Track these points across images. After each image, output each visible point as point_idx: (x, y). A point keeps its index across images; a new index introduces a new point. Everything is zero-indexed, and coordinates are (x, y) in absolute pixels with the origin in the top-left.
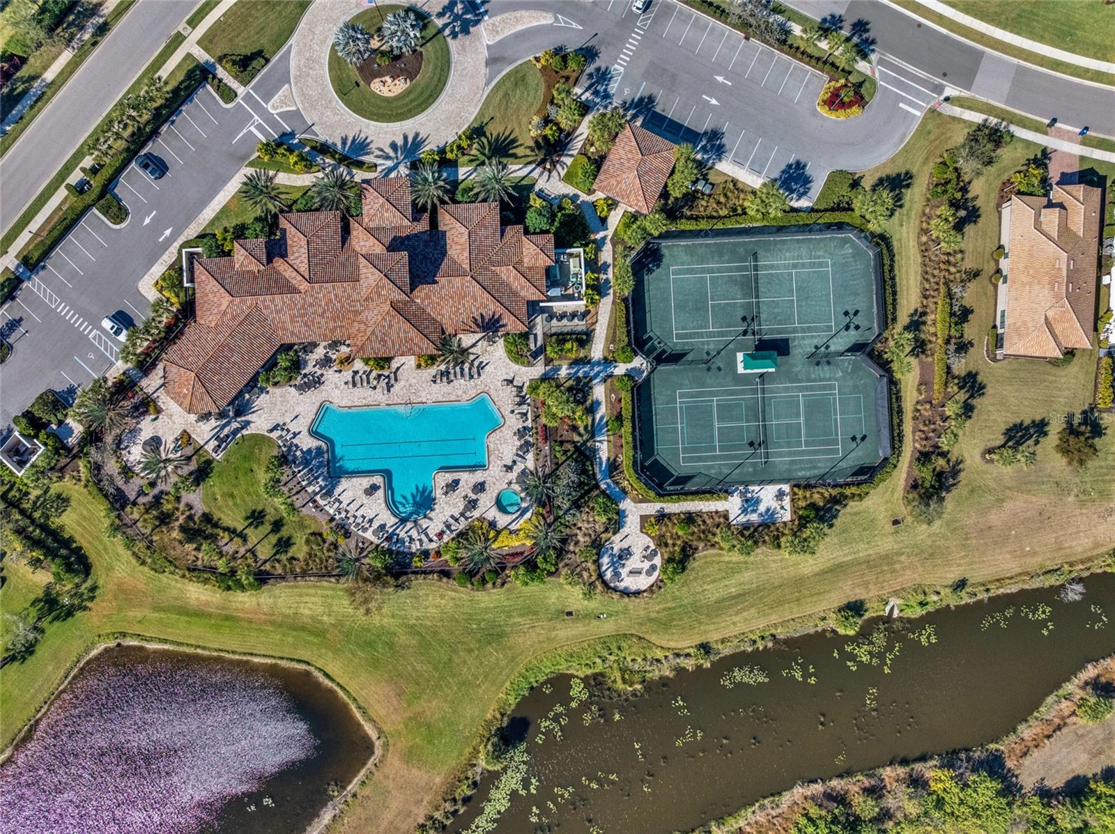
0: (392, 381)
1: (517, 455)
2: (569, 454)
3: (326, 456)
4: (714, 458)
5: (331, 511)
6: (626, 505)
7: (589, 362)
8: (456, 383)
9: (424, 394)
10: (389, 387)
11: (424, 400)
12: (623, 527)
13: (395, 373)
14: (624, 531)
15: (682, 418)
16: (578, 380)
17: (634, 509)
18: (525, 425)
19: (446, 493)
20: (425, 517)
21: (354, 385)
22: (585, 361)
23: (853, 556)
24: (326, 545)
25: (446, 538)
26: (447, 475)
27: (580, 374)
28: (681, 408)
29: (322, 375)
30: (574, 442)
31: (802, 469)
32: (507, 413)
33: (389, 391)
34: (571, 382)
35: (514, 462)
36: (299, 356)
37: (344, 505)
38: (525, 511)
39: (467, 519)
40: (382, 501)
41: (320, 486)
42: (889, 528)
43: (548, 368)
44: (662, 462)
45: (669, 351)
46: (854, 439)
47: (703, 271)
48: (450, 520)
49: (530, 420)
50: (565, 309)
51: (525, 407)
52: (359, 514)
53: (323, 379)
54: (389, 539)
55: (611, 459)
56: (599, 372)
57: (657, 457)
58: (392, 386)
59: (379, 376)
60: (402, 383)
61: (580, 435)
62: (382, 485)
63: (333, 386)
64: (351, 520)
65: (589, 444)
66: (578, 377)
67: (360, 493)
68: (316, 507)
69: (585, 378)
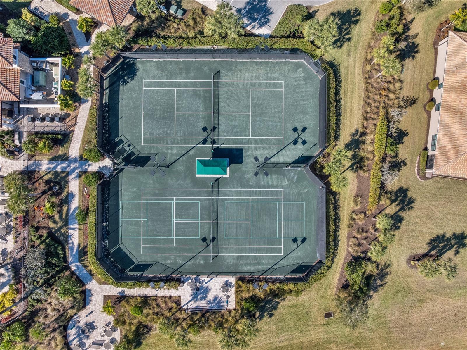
2: (43, 238)
4: (171, 250)
6: (92, 285)
7: (67, 159)
12: (89, 304)
14: (90, 308)
15: (144, 213)
16: (56, 174)
17: (99, 290)
22: (65, 158)
23: (288, 342)
27: (59, 169)
28: (144, 204)
30: (49, 228)
31: (247, 264)
34: (49, 176)
42: (322, 320)
43: (31, 162)
44: (125, 250)
45: (137, 153)
46: (295, 240)
47: (171, 85)
50: (48, 112)
55: (82, 246)
56: (75, 169)
57: (121, 246)
61: (55, 222)
65: (63, 231)
66: (56, 172)
69: (62, 172)
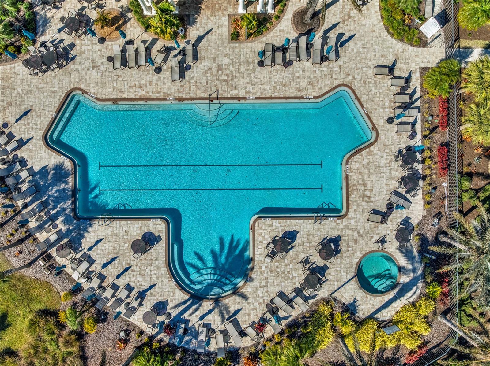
0: (189, 59)
1: (396, 193)
3: (70, 180)
5: (75, 276)
8: (297, 67)
9: (242, 83)
10: (183, 69)
11: (242, 94)
13: (195, 46)
18: (411, 143)
19: (272, 255)
20: (236, 291)
21: (124, 63)
24: (65, 332)
25: (269, 331)
26: (276, 223)
29: (72, 45)
32: (381, 122)
33: (182, 75)
35: (390, 207)
36: (35, 14)
37: (97, 266)
38: (405, 289)
39: (306, 299)
40: (162, 261)
41: (59, 233)
48: (279, 302)
49: (419, 137)
51: (414, 112)
52: (122, 282)
53: (73, 53)
54: (170, 329)
58: (189, 68)
59: (168, 50)
60: (205, 64)
62: (163, 236)
63: (89, 64)
64: (108, 293)
67: (126, 248)
68: (51, 268)
